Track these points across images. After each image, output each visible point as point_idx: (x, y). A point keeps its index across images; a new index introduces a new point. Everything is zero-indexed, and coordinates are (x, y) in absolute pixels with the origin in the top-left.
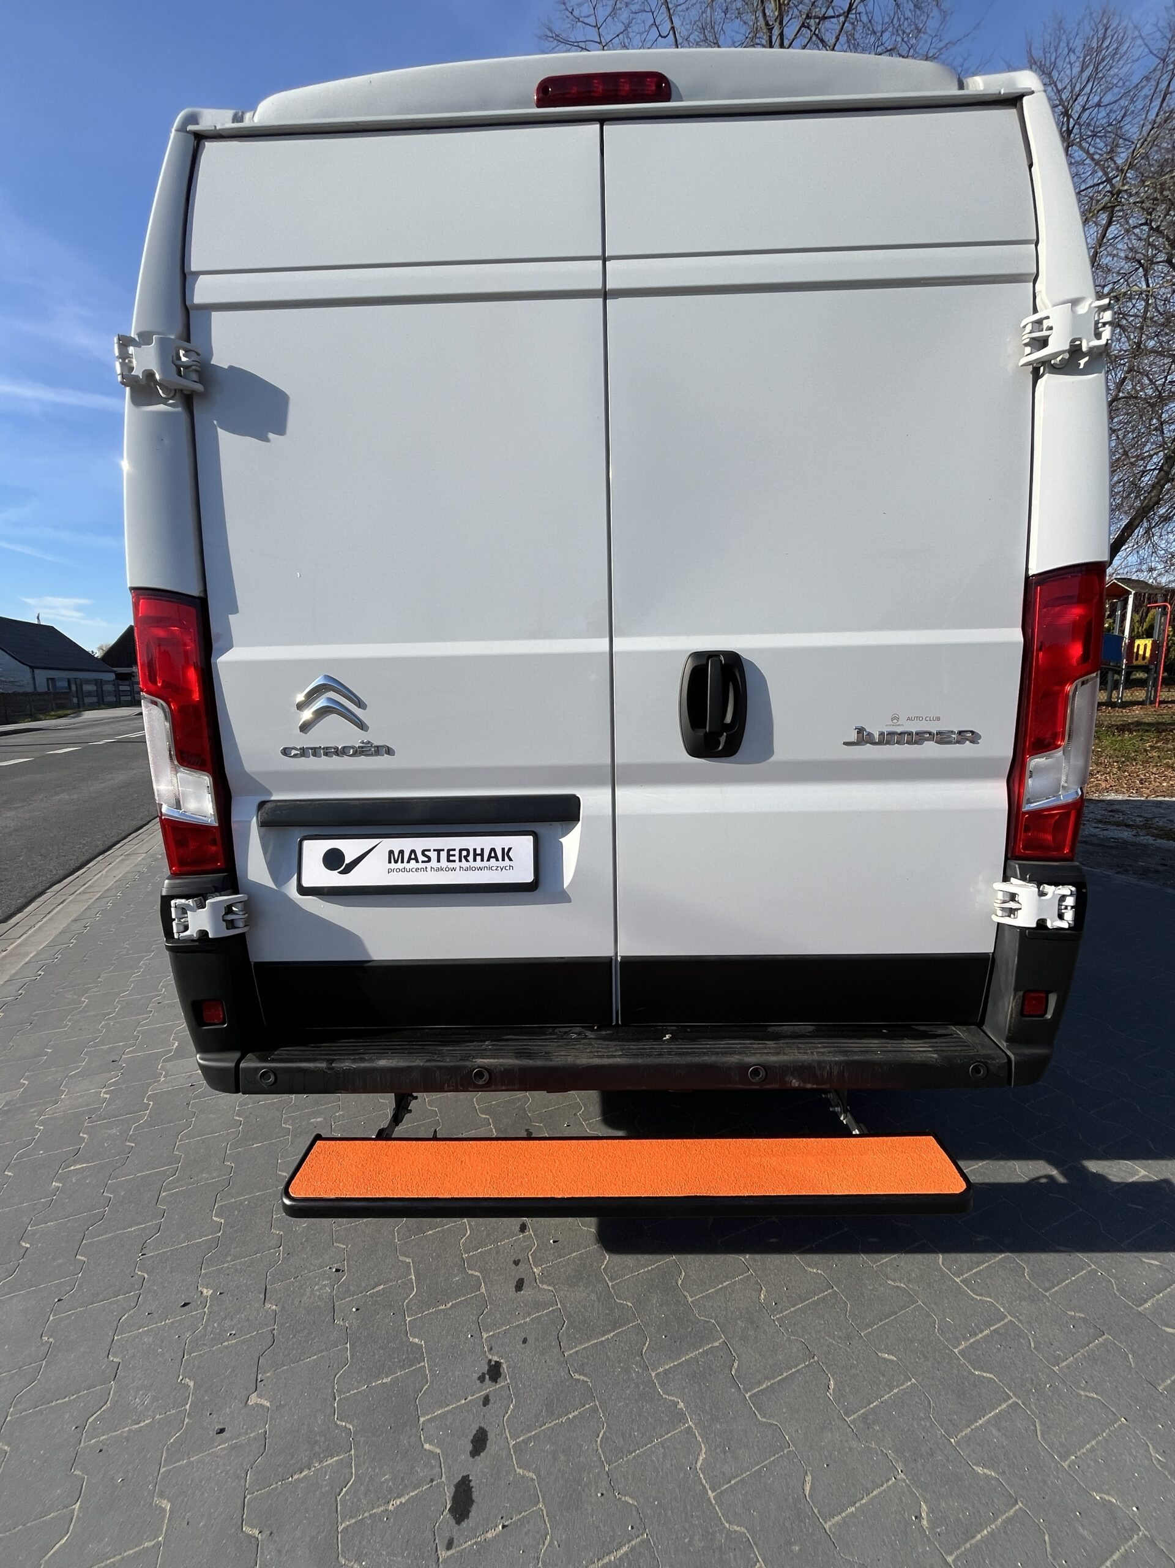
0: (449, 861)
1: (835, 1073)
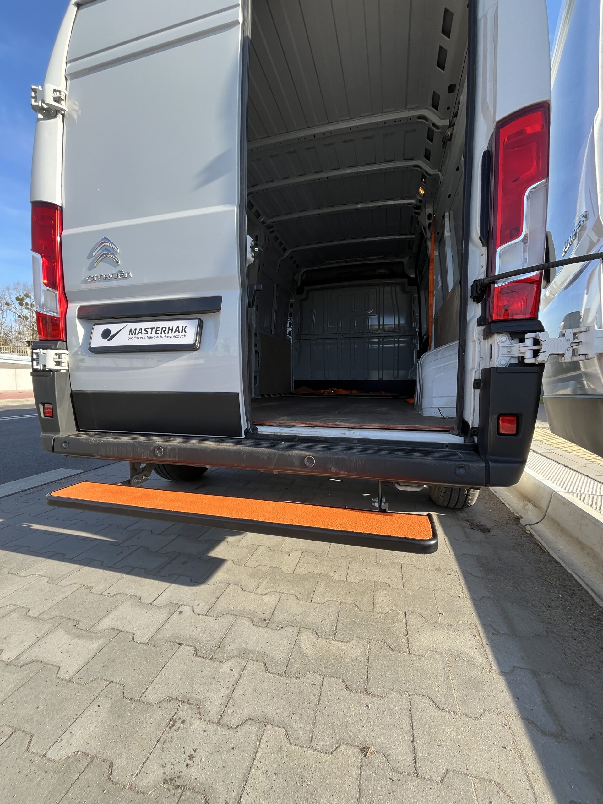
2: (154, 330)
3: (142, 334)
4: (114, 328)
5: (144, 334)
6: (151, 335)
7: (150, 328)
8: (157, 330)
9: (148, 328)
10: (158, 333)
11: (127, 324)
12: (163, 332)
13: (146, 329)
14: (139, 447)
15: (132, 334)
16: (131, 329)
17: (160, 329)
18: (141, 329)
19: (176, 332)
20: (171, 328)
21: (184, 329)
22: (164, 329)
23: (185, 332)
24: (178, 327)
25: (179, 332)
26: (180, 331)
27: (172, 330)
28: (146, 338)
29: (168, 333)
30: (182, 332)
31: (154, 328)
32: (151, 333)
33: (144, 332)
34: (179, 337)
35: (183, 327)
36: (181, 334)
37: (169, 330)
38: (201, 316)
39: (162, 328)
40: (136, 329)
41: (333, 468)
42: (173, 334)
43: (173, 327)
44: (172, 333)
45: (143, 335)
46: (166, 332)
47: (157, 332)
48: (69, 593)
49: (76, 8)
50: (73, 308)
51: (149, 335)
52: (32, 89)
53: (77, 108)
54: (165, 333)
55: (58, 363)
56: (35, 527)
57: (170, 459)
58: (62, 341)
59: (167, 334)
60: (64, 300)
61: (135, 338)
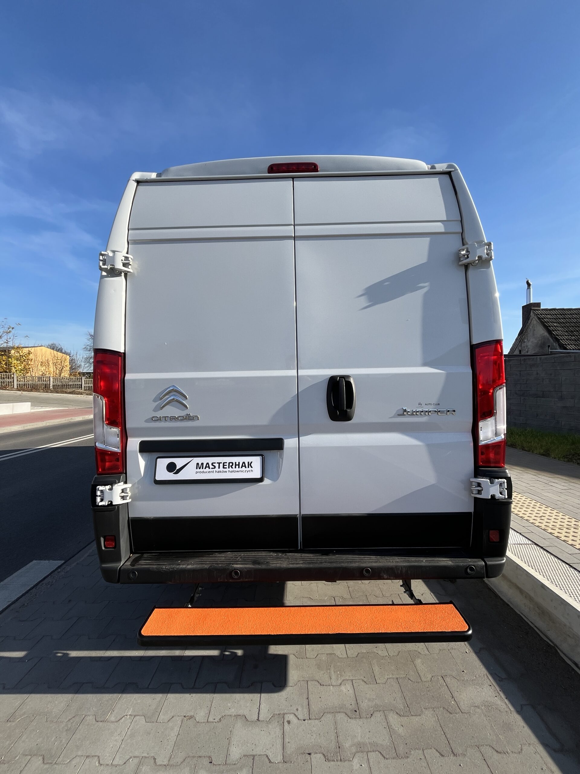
1: (404, 571)
2: (221, 465)
3: (209, 468)
4: (179, 462)
5: (212, 468)
6: (219, 470)
7: (217, 463)
8: (224, 465)
9: (215, 463)
10: (226, 468)
11: (193, 458)
12: (230, 467)
13: (213, 464)
14: (215, 572)
15: (200, 468)
16: (198, 464)
17: (227, 464)
18: (208, 463)
19: (243, 467)
20: (237, 464)
21: (250, 464)
22: (231, 464)
23: (252, 467)
24: (244, 463)
25: (246, 467)
26: (247, 466)
27: (239, 465)
28: (214, 472)
29: (235, 467)
30: (248, 467)
31: (221, 463)
32: (219, 468)
33: (211, 466)
34: (246, 471)
35: (248, 463)
36: (247, 469)
37: (236, 465)
38: (264, 453)
39: (229, 463)
40: (202, 464)
41: (385, 576)
42: (240, 469)
43: (239, 463)
44: (239, 467)
45: (211, 470)
46: (234, 466)
47: (225, 467)
49: (136, 184)
50: (134, 444)
51: (217, 469)
54: (232, 468)
55: (123, 498)
57: (246, 580)
58: (122, 473)
59: (234, 469)
60: (124, 436)
61: (203, 472)
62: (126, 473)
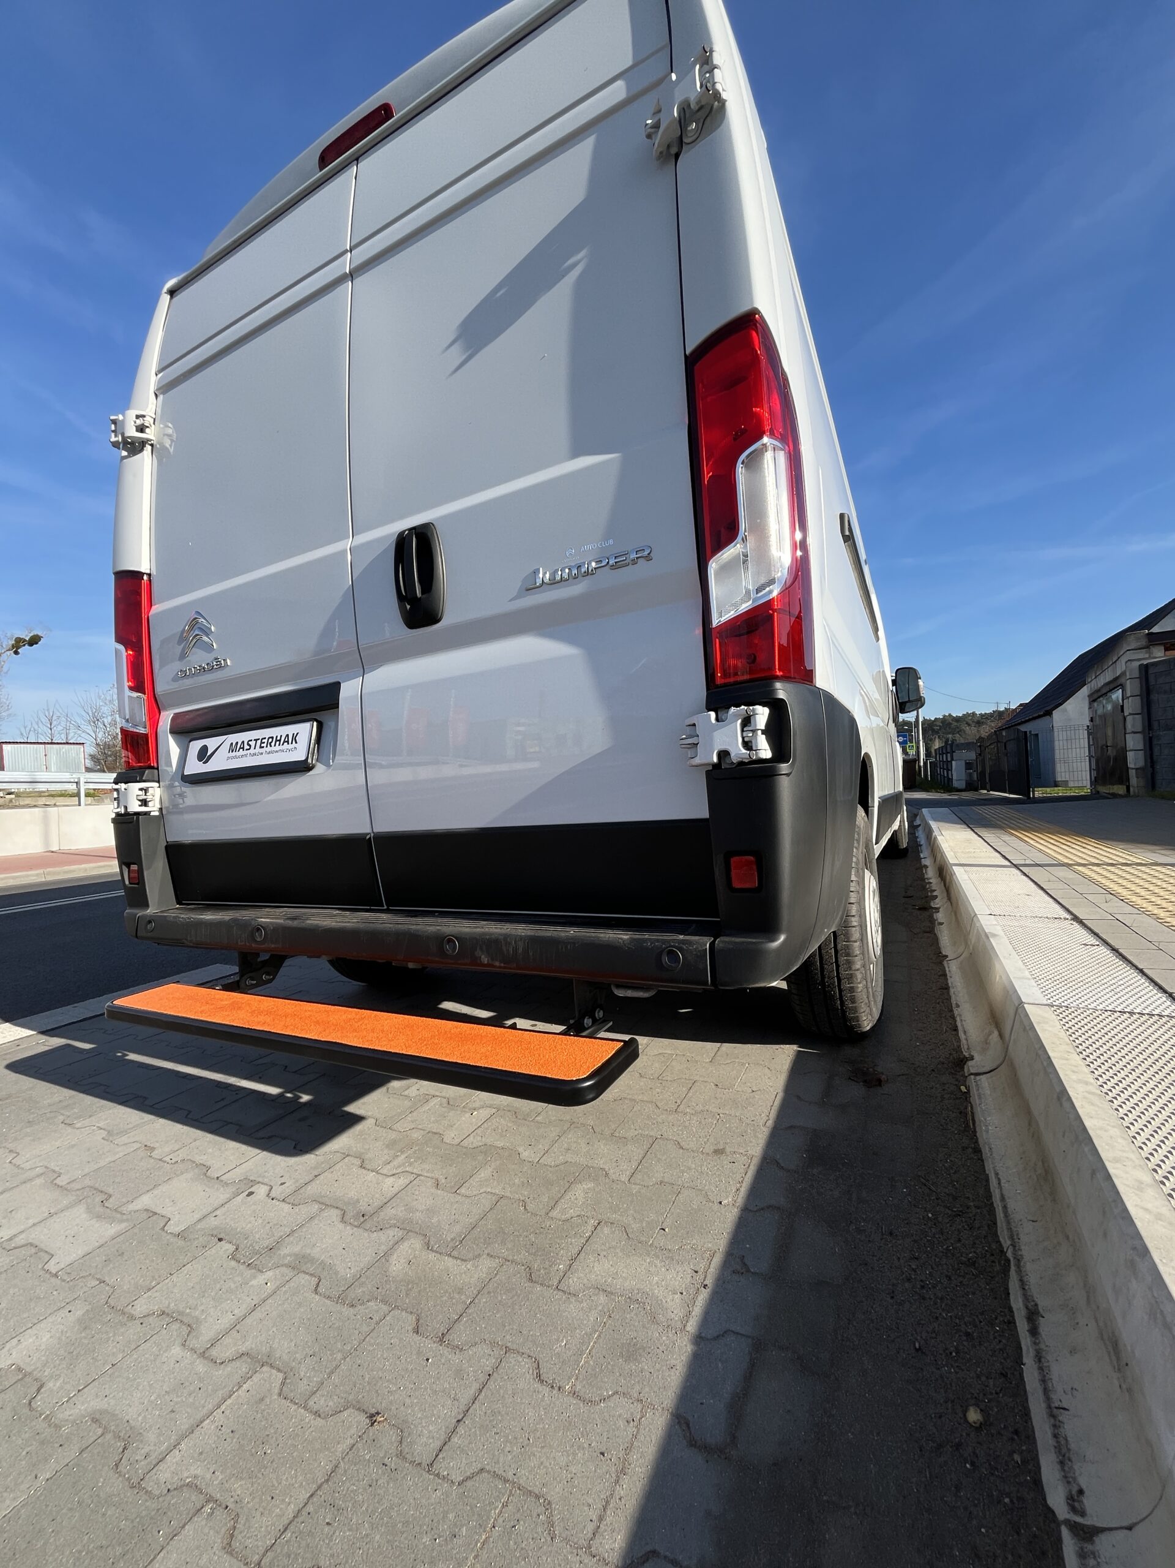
0: (261, 747)
2: (259, 743)
3: (243, 750)
4: (212, 743)
5: (247, 750)
6: (254, 752)
7: (254, 740)
8: (262, 743)
9: (252, 740)
10: (263, 747)
11: (226, 736)
12: (269, 745)
13: (250, 743)
14: (235, 928)
15: (232, 751)
16: (232, 744)
17: (266, 741)
18: (243, 742)
19: (285, 743)
21: (295, 738)
22: (270, 740)
23: (296, 742)
24: (288, 736)
25: (288, 744)
26: (290, 742)
27: (280, 741)
28: (248, 755)
29: (275, 745)
30: (292, 743)
31: (259, 739)
32: (255, 748)
33: (246, 747)
34: (289, 750)
35: (293, 735)
36: (290, 746)
37: (276, 741)
38: (320, 716)
40: (237, 743)
41: (483, 957)
42: (281, 747)
43: (281, 737)
44: (280, 745)
45: (245, 752)
46: (273, 744)
47: (262, 745)
48: (121, 1154)
49: (169, 296)
50: (166, 718)
51: (252, 751)
52: (111, 420)
53: (170, 431)
54: (271, 746)
55: (144, 803)
56: (132, 1057)
57: (273, 946)
58: (153, 768)
59: (273, 748)
60: (155, 707)
61: (236, 757)
62: (158, 769)
